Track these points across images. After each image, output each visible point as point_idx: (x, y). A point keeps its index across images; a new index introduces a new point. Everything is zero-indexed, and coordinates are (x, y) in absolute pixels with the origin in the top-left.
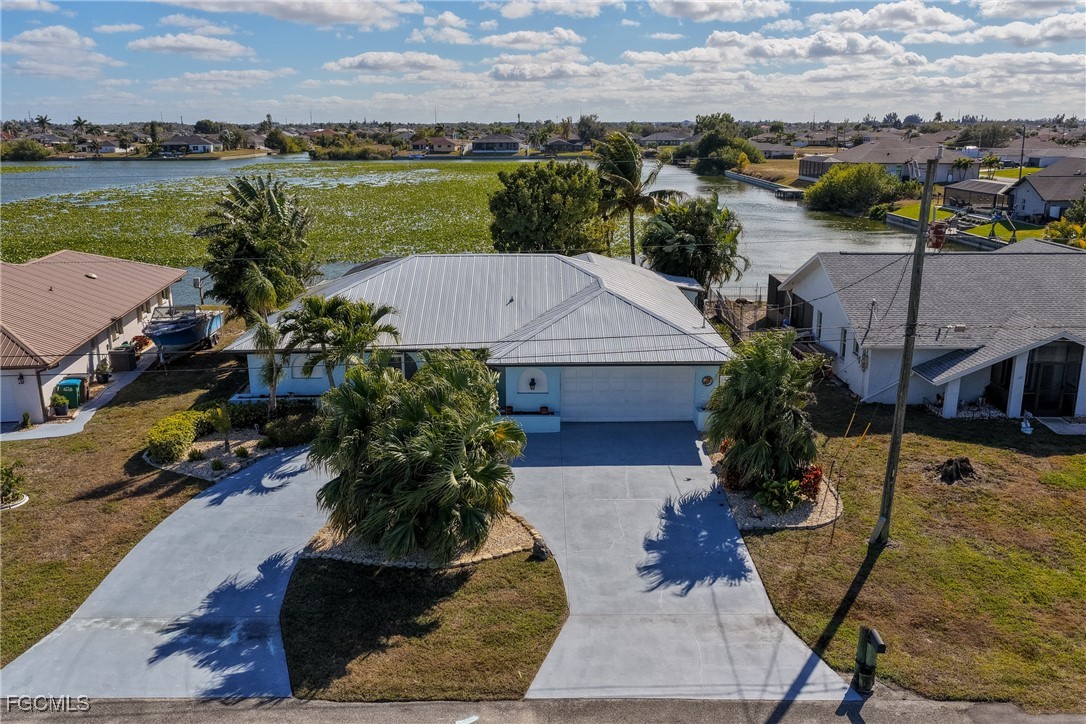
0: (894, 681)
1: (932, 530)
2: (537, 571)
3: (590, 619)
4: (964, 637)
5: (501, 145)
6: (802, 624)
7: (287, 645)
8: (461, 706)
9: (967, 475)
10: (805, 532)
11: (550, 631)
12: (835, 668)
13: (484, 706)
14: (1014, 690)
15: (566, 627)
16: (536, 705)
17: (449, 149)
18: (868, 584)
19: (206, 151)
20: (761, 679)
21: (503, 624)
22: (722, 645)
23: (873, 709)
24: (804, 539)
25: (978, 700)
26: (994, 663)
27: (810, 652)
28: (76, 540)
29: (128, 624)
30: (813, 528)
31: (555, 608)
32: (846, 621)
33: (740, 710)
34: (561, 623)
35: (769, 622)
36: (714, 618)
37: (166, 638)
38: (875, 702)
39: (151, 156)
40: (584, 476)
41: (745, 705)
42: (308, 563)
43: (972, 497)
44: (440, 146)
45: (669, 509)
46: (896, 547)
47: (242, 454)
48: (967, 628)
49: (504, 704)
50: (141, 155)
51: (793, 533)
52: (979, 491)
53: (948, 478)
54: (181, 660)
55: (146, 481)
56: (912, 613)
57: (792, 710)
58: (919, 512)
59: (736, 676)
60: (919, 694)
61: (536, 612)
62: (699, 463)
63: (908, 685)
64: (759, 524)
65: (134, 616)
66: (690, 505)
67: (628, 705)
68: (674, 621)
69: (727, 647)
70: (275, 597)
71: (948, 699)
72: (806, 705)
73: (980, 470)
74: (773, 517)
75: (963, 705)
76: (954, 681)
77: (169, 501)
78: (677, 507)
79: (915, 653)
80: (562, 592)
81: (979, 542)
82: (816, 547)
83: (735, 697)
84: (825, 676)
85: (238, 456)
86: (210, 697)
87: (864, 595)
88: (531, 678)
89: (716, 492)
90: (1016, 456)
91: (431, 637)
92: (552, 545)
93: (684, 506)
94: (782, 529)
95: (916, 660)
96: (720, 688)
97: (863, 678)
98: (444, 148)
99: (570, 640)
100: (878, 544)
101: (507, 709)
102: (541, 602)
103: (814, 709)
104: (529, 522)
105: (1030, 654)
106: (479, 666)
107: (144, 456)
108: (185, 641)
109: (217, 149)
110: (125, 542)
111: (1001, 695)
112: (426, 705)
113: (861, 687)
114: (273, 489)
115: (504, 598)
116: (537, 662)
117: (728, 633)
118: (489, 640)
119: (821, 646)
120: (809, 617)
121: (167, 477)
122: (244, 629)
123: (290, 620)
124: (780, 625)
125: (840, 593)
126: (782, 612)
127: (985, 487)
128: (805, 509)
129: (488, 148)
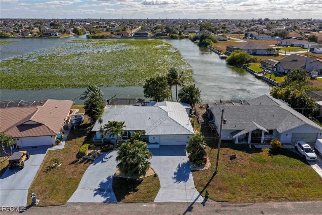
0: (211, 199)
1: (226, 170)
2: (155, 179)
3: (164, 188)
4: (225, 191)
5: (143, 34)
6: (199, 189)
7: (115, 193)
8: (144, 203)
9: (235, 159)
10: (203, 171)
11: (157, 190)
12: (202, 197)
13: (147, 203)
14: (229, 200)
15: (160, 190)
16: (155, 203)
17: (128, 35)
18: (212, 181)
19: (56, 35)
20: (191, 199)
21: (150, 189)
22: (185, 192)
23: (207, 203)
24: (203, 172)
25: (223, 202)
26: (227, 195)
27: (199, 194)
28: (73, 173)
29: (87, 189)
30: (204, 170)
31: (158, 186)
32: (206, 188)
33: (186, 204)
34: (159, 189)
35: (194, 188)
36: (185, 188)
37: (95, 192)
38: (207, 202)
39: (40, 37)
40: (164, 158)
41: (187, 203)
42: (115, 178)
43: (235, 163)
45: (179, 166)
46: (219, 174)
47: (98, 154)
48: (225, 189)
49: (150, 203)
50: (37, 36)
51: (201, 171)
52: (236, 162)
53: (231, 159)
54: (98, 196)
55: (81, 160)
56: (218, 187)
57: (194, 203)
58: (224, 166)
59: (187, 198)
60: (214, 201)
61: (155, 187)
62: (186, 155)
63: (213, 199)
64: (195, 169)
65: (88, 188)
66: (183, 165)
67: (170, 203)
68: (178, 188)
69: (186, 193)
70: (111, 184)
71: (218, 201)
72: (197, 202)
73: (238, 157)
74: (198, 167)
75: (220, 202)
76: (220, 198)
77: (87, 164)
78: (181, 165)
79: (216, 194)
80: (159, 183)
81: (233, 173)
82: (204, 174)
83: (186, 201)
84: (201, 198)
85: (97, 154)
86: (105, 202)
87: (210, 183)
88: (155, 199)
89: (188, 162)
90: (246, 154)
91: (138, 192)
92: (158, 174)
93: (182, 165)
94: (199, 170)
95: (216, 195)
96: (184, 200)
97: (206, 198)
98: (126, 35)
99: (161, 192)
100: (215, 173)
101: (151, 204)
102: (156, 185)
103: (198, 203)
104: (154, 169)
105: (234, 194)
106: (146, 197)
107: (79, 154)
108: (98, 193)
109: (59, 34)
110: (82, 173)
111: (227, 201)
112: (138, 203)
113: (206, 200)
114: (105, 162)
115: (150, 184)
116: (155, 196)
117: (187, 191)
118: (148, 192)
119: (201, 193)
120: (200, 188)
121: (85, 159)
122: (107, 190)
123: (114, 189)
124: (195, 189)
125: (206, 183)
126: (196, 187)
127: (238, 161)
128: (204, 166)
129: (139, 35)
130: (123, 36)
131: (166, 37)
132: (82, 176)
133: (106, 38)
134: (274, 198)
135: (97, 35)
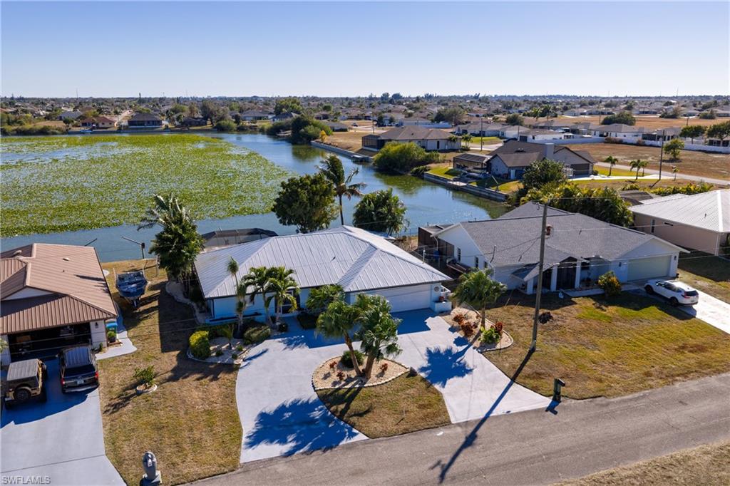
2: (416, 380)
4: (578, 379)
5: (148, 122)
8: (433, 430)
9: (551, 319)
11: (441, 401)
12: (544, 396)
13: (441, 428)
14: (602, 393)
15: (445, 399)
16: (458, 425)
17: (110, 126)
21: (421, 401)
23: (561, 407)
25: (593, 397)
26: (592, 385)
27: (533, 392)
34: (442, 397)
43: (556, 327)
44: (103, 124)
47: (241, 349)
48: (577, 376)
49: (447, 427)
53: (545, 321)
61: (430, 395)
63: (571, 397)
64: (486, 349)
71: (585, 399)
73: (554, 316)
76: (583, 393)
81: (566, 344)
82: (512, 355)
85: (239, 350)
88: (449, 417)
97: (558, 397)
98: (106, 125)
99: (451, 402)
100: (532, 350)
101: (450, 428)
104: (398, 361)
111: (599, 395)
116: (446, 412)
124: (516, 384)
126: (514, 380)
127: (558, 322)
129: (139, 125)
130: (98, 128)
131: (204, 127)
132: (233, 401)
133: (54, 133)
134: (678, 375)
135: (28, 126)
